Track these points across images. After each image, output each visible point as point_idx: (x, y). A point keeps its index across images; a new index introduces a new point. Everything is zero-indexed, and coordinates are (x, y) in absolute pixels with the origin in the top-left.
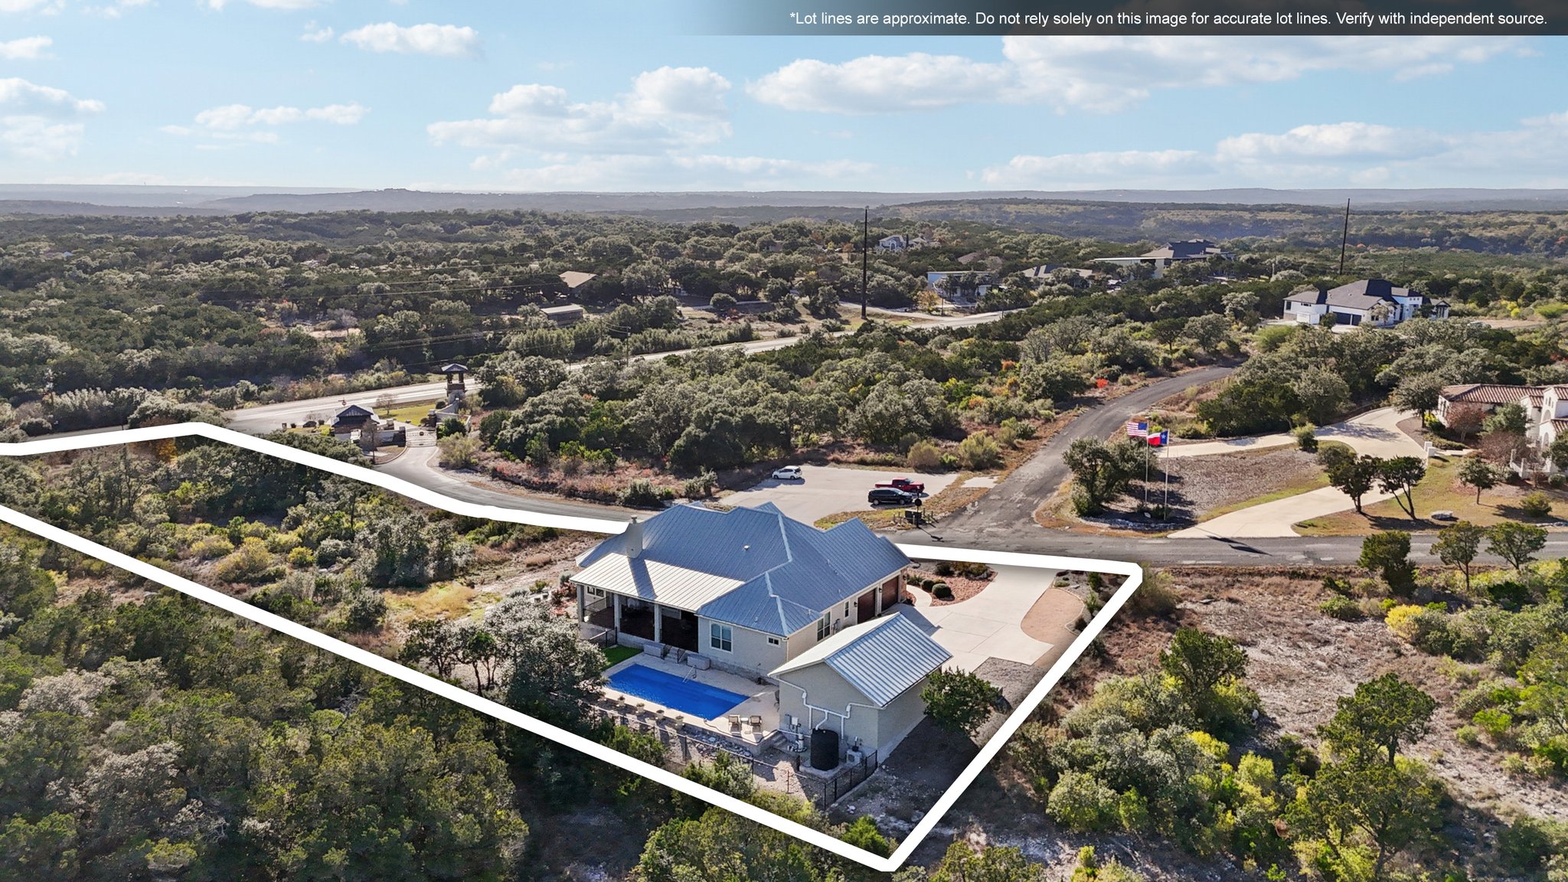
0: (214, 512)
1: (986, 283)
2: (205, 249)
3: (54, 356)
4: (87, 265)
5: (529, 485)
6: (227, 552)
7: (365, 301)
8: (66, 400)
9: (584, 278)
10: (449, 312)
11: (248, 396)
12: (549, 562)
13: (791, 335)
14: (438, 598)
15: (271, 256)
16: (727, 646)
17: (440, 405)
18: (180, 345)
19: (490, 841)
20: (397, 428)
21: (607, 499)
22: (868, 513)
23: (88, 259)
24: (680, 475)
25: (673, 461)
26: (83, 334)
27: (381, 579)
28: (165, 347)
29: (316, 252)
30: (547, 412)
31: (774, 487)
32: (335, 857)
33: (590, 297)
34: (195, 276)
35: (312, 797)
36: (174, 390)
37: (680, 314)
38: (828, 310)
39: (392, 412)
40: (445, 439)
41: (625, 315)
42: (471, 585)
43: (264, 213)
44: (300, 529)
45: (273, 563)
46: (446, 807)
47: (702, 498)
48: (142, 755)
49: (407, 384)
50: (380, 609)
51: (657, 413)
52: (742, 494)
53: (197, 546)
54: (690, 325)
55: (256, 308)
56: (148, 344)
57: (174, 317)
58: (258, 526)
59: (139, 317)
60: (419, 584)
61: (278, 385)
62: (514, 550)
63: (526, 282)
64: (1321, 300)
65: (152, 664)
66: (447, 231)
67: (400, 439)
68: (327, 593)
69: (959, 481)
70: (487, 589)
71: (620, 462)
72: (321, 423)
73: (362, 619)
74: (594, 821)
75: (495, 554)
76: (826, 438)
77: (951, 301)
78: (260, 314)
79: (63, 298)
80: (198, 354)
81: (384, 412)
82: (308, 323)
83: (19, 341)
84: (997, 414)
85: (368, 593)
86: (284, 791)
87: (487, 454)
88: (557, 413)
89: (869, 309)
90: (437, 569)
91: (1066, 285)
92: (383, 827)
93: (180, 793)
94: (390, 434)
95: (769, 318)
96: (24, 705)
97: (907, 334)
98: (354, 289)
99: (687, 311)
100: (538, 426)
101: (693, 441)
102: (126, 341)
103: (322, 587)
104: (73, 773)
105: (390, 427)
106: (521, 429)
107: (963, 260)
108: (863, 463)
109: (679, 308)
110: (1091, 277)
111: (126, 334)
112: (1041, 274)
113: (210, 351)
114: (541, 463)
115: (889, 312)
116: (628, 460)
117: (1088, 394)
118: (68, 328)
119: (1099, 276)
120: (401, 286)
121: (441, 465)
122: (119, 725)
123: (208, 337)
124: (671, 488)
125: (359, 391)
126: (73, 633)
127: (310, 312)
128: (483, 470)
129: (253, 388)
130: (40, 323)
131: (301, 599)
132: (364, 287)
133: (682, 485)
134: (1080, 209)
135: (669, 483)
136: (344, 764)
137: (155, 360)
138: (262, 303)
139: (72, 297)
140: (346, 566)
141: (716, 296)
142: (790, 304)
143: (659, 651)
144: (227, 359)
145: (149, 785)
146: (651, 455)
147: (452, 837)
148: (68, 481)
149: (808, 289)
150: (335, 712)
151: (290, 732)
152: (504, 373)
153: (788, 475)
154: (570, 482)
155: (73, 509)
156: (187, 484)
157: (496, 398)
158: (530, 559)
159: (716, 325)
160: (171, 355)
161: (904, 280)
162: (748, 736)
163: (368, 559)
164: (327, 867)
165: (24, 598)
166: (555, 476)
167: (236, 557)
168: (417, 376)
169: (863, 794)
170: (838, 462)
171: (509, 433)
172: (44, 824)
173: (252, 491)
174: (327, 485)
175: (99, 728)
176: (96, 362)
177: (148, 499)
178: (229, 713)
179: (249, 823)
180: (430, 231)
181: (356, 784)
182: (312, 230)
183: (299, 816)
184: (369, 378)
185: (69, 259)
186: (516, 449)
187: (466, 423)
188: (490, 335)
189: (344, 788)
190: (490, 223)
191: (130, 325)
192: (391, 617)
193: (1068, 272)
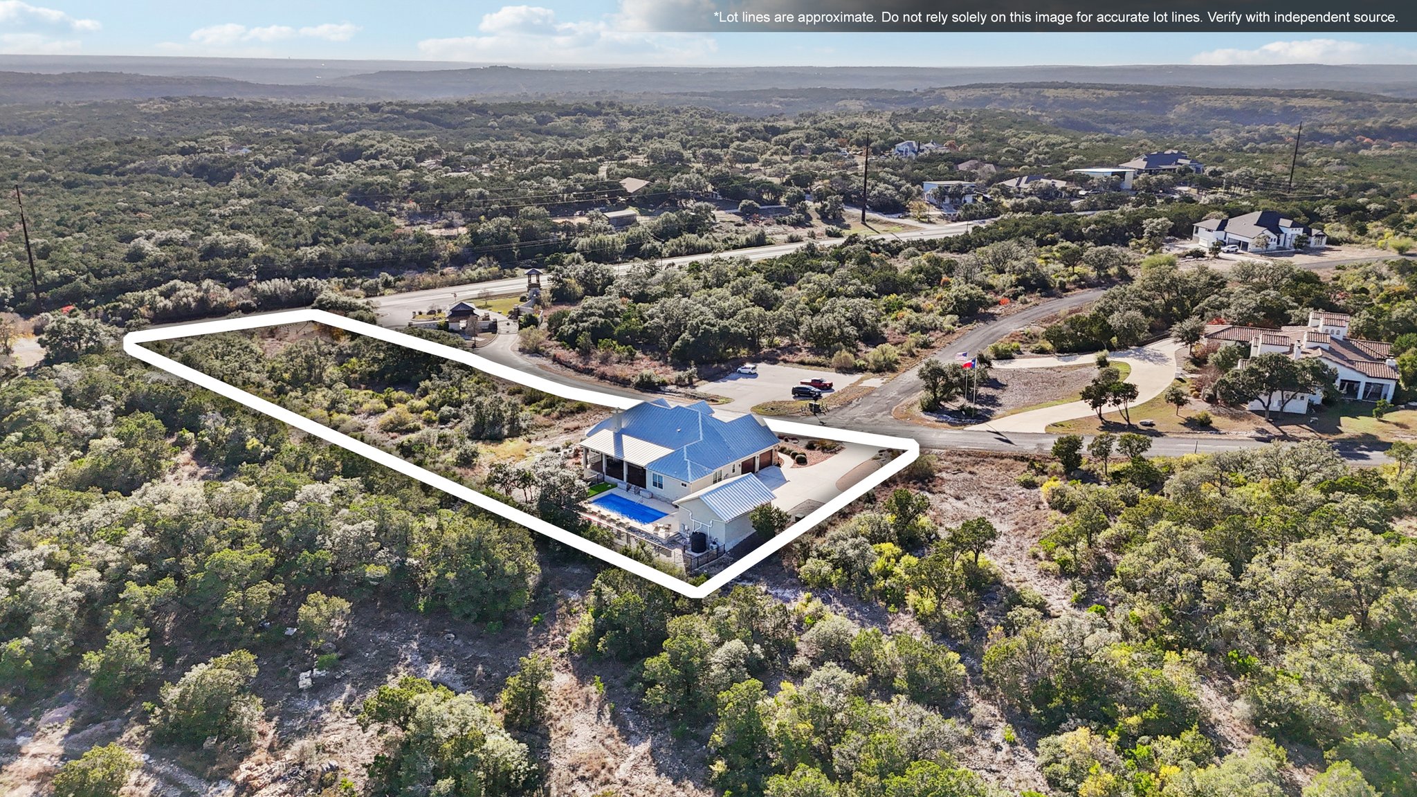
0: (374, 382)
1: (971, 193)
2: (349, 148)
3: (253, 251)
4: (261, 162)
5: (576, 369)
6: (383, 411)
7: (470, 205)
8: (265, 286)
9: (641, 184)
10: (533, 218)
11: (387, 284)
12: (577, 428)
13: (798, 240)
14: (511, 446)
15: (399, 158)
16: (661, 486)
17: (523, 299)
18: (337, 241)
19: (522, 575)
20: (492, 319)
21: (623, 383)
22: (789, 402)
23: (262, 157)
24: (677, 367)
25: (672, 357)
26: (270, 232)
27: (477, 434)
28: (327, 243)
29: (432, 152)
30: (593, 314)
31: (735, 379)
32: (451, 576)
33: (646, 202)
34: (343, 177)
35: (439, 550)
36: (336, 279)
37: (714, 217)
38: (834, 216)
39: (489, 302)
40: (524, 330)
41: (668, 221)
42: (529, 441)
43: (390, 103)
44: (427, 398)
45: (413, 421)
46: (502, 558)
47: (686, 386)
48: (358, 526)
49: (500, 277)
50: (475, 454)
51: (666, 320)
52: (712, 384)
53: (366, 407)
54: (720, 228)
55: (390, 209)
56: (315, 242)
57: (332, 218)
58: (402, 394)
59: (308, 216)
60: (497, 439)
61: (408, 276)
62: (558, 418)
63: (594, 188)
64: (1222, 227)
65: (356, 481)
66: (540, 123)
67: (493, 328)
68: (445, 442)
69: (861, 381)
70: (539, 443)
71: (639, 354)
72: (440, 311)
73: (465, 460)
74: (577, 571)
75: (546, 421)
76: (786, 341)
77: (940, 208)
78: (391, 214)
79: (250, 196)
80: (349, 250)
81: (482, 303)
82: (429, 221)
83: (228, 239)
84: (912, 327)
85: (469, 443)
86: (425, 547)
87: (551, 343)
88: (600, 316)
89: (869, 215)
90: (510, 430)
91: (1035, 198)
92: (473, 564)
93: (377, 545)
94: (487, 323)
95: (784, 222)
96: (298, 498)
97: (884, 246)
98: (462, 194)
99: (720, 215)
100: (586, 324)
101: (686, 343)
102: (301, 239)
103: (442, 439)
104: (327, 533)
105: (487, 318)
106: (574, 326)
107: (963, 167)
108: (802, 363)
109: (713, 212)
110: (1064, 189)
111: (300, 233)
112: (1022, 185)
113: (359, 247)
114: (585, 353)
115: (885, 218)
116: (644, 353)
117: (991, 310)
118: (258, 226)
119: (1071, 187)
120: (498, 192)
121: (520, 350)
122: (344, 511)
123: (357, 235)
124: (666, 378)
125: (465, 283)
126: (308, 460)
127: (429, 212)
128: (548, 356)
129: (391, 278)
130: (237, 220)
131: (430, 445)
132: (470, 192)
133: (674, 375)
134: (1115, 94)
135: (667, 373)
136: (454, 535)
137: (322, 255)
138: (393, 203)
139: (256, 196)
140: (456, 424)
141: (744, 202)
142: (803, 210)
143: (625, 487)
144: (371, 255)
145: (363, 539)
146: (660, 350)
147: (504, 571)
148: (284, 358)
149: (820, 197)
150: (450, 511)
151: (427, 519)
152: (569, 276)
153: (747, 371)
154: (602, 369)
155: (286, 376)
156: (354, 360)
157: (562, 295)
158: (567, 426)
159: (741, 228)
160: (331, 251)
161: (903, 189)
162: (662, 534)
163: (469, 421)
164: (447, 580)
165: (273, 437)
166: (594, 363)
167: (390, 415)
168: (508, 271)
169: (714, 565)
170: (785, 361)
171: (567, 328)
172: (317, 555)
173: (397, 368)
174: (445, 368)
175: (334, 512)
176: (281, 257)
177: (331, 370)
178: (397, 508)
179: (409, 560)
180: (525, 122)
181: (459, 545)
182: (429, 120)
183: (434, 557)
184: (470, 272)
185: (247, 156)
186: (570, 341)
187: (539, 317)
188: (564, 236)
189: (453, 546)
190: (575, 115)
191: (302, 224)
192: (481, 459)
193: (1045, 182)
